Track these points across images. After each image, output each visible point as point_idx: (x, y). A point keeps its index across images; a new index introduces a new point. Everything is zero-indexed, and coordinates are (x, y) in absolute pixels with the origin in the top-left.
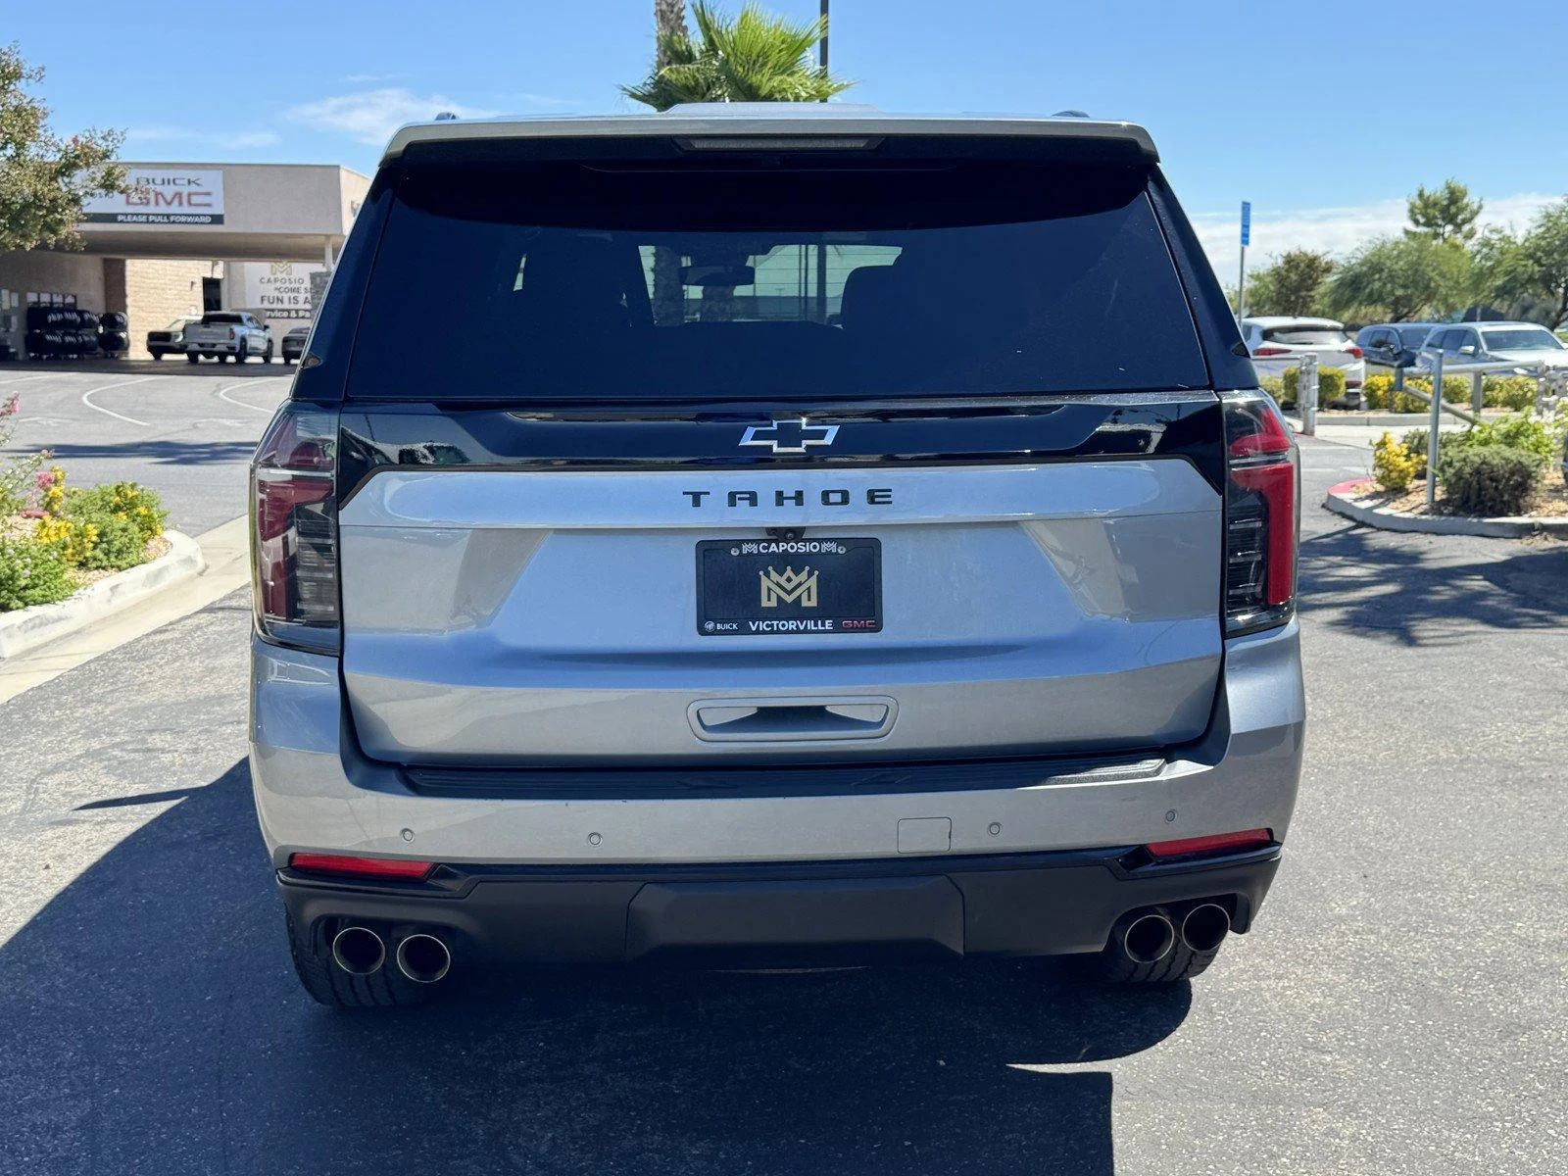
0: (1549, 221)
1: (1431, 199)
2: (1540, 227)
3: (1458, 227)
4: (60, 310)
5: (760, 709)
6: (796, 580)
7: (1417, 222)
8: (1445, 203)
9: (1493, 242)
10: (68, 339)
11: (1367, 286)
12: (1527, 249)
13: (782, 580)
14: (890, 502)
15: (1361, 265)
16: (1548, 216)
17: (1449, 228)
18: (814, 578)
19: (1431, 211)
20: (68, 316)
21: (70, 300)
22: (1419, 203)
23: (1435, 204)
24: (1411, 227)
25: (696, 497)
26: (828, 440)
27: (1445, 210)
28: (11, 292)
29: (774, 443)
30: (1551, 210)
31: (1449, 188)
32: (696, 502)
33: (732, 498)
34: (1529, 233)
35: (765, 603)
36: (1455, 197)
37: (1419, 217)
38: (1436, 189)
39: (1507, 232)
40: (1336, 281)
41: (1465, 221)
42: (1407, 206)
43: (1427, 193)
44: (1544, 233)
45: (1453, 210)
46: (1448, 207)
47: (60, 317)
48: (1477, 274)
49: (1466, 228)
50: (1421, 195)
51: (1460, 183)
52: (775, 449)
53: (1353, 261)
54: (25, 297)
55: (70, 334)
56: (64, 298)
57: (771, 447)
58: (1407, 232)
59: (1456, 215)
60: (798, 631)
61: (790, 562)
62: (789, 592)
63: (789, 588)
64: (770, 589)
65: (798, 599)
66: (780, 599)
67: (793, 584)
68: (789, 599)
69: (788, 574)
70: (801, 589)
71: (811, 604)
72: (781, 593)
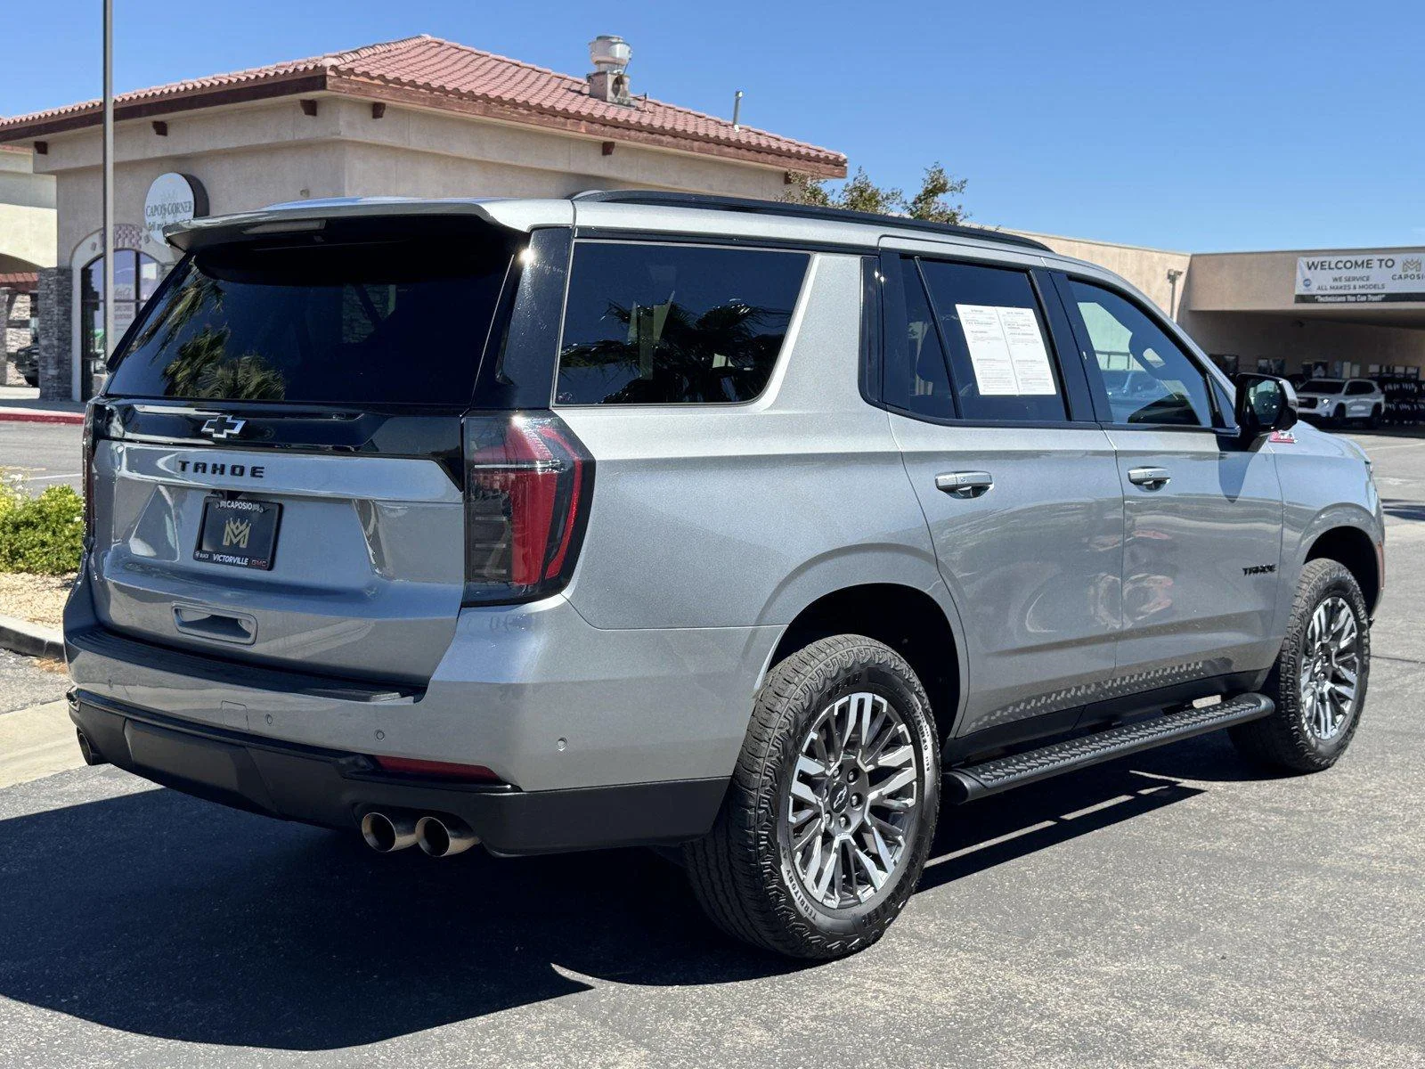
4: (1400, 381)
5: (214, 617)
6: (241, 528)
10: (1403, 407)
13: (235, 528)
14: (261, 477)
18: (249, 528)
20: (1406, 386)
21: (1411, 371)
25: (184, 465)
26: (236, 431)
28: (1352, 364)
32: (184, 468)
33: (196, 467)
35: (224, 543)
47: (1396, 387)
54: (1367, 368)
55: (1408, 403)
56: (1406, 369)
60: (232, 564)
61: (241, 516)
62: (236, 537)
63: (236, 533)
64: (228, 533)
65: (239, 542)
66: (231, 541)
67: (239, 531)
68: (235, 541)
69: (238, 523)
70: (241, 535)
71: (243, 546)
72: (233, 537)
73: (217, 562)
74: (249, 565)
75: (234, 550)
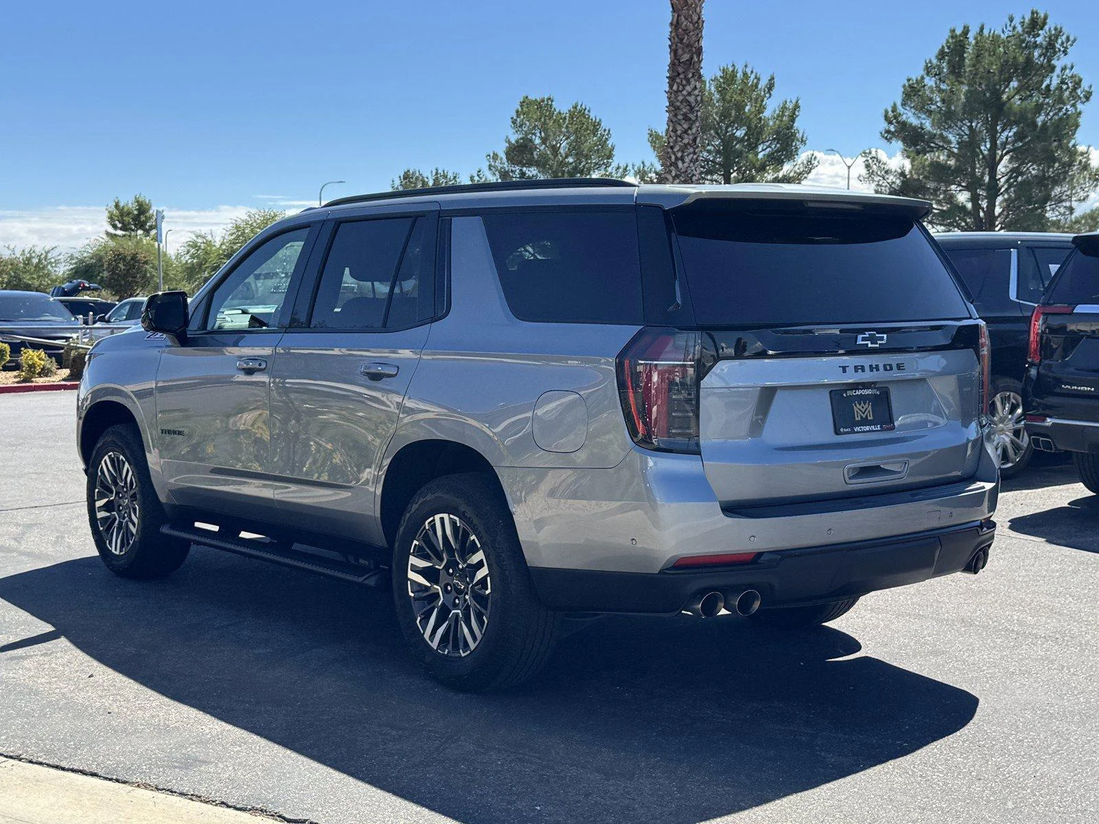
0: (238, 231)
1: (126, 209)
2: (232, 234)
3: (147, 232)
6: (865, 407)
7: (115, 227)
8: (136, 212)
9: (199, 244)
11: (98, 275)
12: (224, 251)
13: (860, 407)
15: (91, 258)
16: (237, 227)
17: (140, 232)
18: (870, 405)
19: (126, 219)
22: (115, 212)
23: (129, 213)
24: (111, 230)
25: (844, 369)
26: (884, 342)
27: (136, 219)
29: (869, 342)
30: (239, 222)
31: (138, 202)
32: (844, 371)
33: (856, 369)
34: (224, 238)
35: (857, 419)
36: (142, 209)
37: (117, 222)
38: (128, 202)
39: (209, 238)
40: (72, 269)
41: (152, 228)
42: (107, 214)
43: (121, 205)
44: (234, 239)
45: (143, 218)
46: (139, 215)
48: (190, 268)
49: (153, 232)
50: (117, 206)
51: (146, 197)
52: (870, 345)
53: (85, 255)
57: (867, 344)
58: (108, 234)
59: (145, 223)
60: (869, 431)
61: (862, 399)
62: (864, 413)
63: (863, 411)
64: (857, 412)
65: (867, 416)
66: (861, 417)
67: (865, 409)
68: (864, 416)
69: (862, 404)
70: (867, 411)
71: (870, 418)
72: (861, 413)
73: (858, 432)
74: (882, 430)
75: (865, 422)
